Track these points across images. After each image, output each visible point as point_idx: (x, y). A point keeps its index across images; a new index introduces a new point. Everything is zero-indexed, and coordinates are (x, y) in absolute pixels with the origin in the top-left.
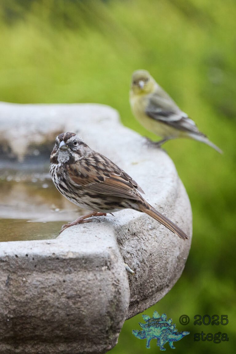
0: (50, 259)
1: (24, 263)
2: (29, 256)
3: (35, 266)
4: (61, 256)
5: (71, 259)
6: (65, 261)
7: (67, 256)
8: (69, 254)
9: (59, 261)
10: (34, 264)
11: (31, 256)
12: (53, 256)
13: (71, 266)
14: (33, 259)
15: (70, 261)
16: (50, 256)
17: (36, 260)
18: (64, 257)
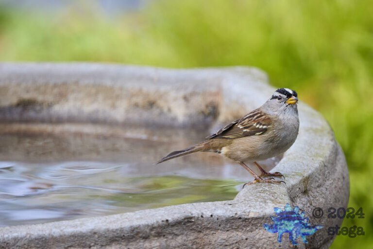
0: (233, 219)
1: (209, 223)
2: (213, 217)
3: (220, 225)
4: (243, 216)
5: (253, 218)
6: (247, 220)
7: (248, 215)
8: (250, 213)
9: (241, 220)
10: (219, 224)
11: (215, 217)
12: (237, 216)
13: (252, 225)
14: (218, 219)
15: (252, 221)
16: (233, 216)
17: (220, 220)
18: (246, 217)
